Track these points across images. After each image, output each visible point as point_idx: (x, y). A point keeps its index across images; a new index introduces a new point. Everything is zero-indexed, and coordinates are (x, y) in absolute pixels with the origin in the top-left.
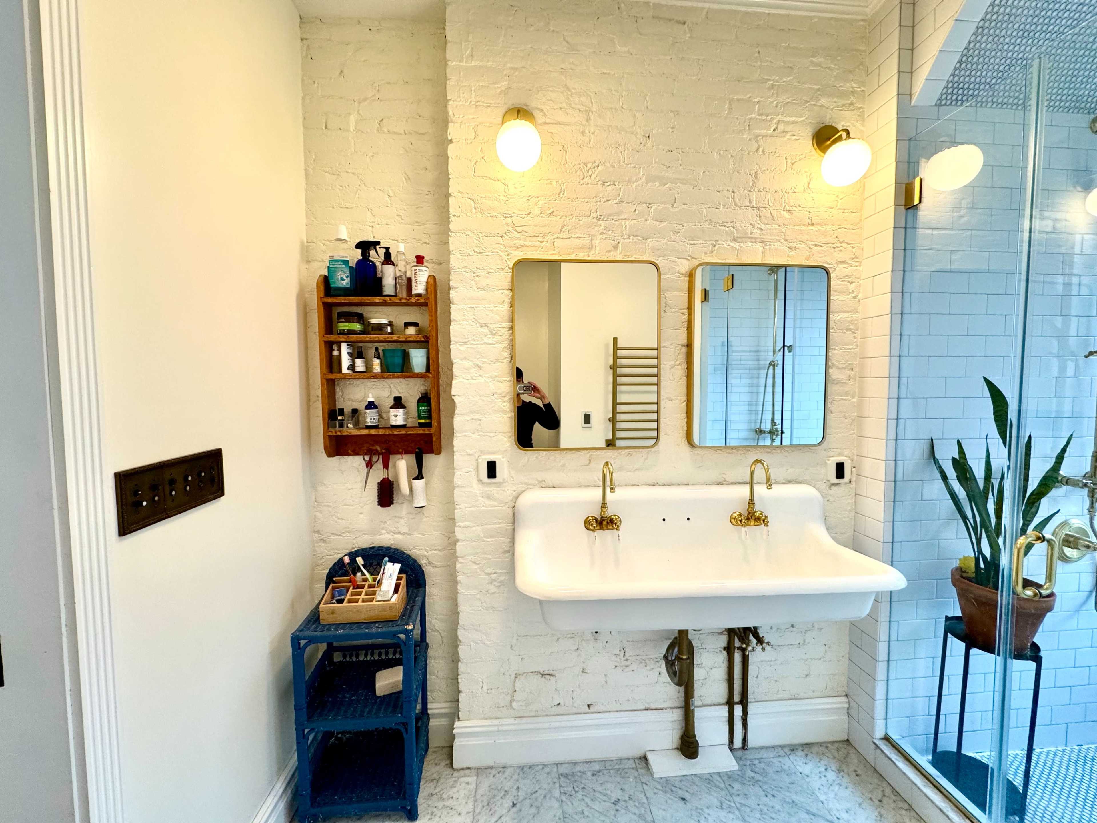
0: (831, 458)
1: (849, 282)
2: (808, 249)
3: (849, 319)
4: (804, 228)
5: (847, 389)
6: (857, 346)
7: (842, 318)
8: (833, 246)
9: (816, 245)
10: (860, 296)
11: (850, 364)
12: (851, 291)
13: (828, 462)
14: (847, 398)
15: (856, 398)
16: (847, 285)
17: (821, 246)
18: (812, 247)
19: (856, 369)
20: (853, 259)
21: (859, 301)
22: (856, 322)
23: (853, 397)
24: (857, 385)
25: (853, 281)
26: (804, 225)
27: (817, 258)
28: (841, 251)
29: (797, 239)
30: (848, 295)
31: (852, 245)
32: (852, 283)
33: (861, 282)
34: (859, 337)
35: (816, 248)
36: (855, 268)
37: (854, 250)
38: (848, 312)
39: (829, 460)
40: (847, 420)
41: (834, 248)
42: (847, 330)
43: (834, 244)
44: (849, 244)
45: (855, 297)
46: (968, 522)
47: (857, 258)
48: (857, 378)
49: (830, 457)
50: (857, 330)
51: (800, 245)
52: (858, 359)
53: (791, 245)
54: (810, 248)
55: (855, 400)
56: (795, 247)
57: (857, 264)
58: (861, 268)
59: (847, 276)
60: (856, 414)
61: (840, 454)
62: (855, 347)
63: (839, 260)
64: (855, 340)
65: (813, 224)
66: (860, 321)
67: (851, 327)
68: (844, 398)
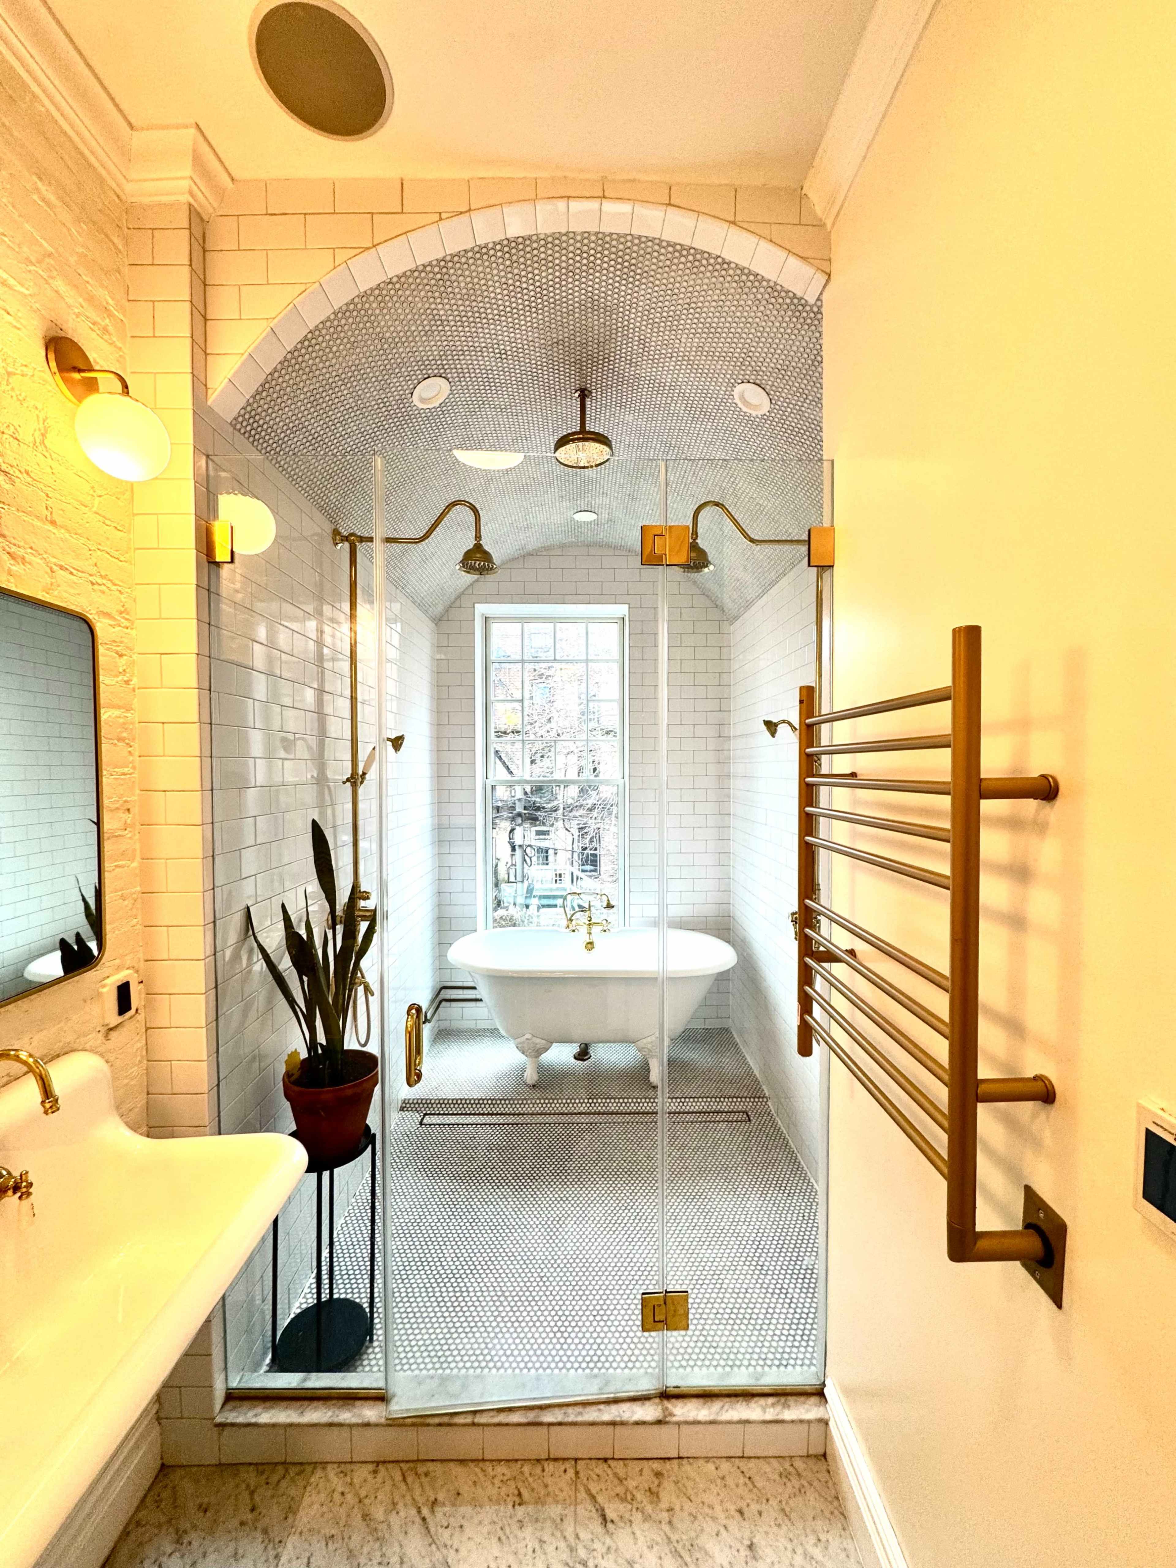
0: (108, 981)
1: (117, 653)
2: (49, 571)
3: (121, 720)
4: (38, 523)
5: (123, 847)
6: (134, 768)
7: (110, 716)
8: (91, 578)
9: (61, 568)
10: (135, 681)
11: (126, 801)
12: (121, 670)
13: (104, 990)
14: (124, 863)
15: (138, 858)
16: (115, 658)
17: (71, 573)
18: (55, 568)
19: (135, 810)
20: (121, 613)
21: (134, 690)
22: (131, 727)
23: (133, 861)
24: (137, 836)
25: (124, 652)
26: (37, 517)
27: (64, 594)
28: (103, 592)
29: (26, 543)
30: (117, 676)
31: (120, 588)
32: (121, 656)
33: (135, 657)
34: (137, 754)
35: (62, 572)
36: (125, 630)
37: (122, 597)
38: (119, 707)
39: (104, 986)
40: (126, 902)
41: (93, 584)
42: (120, 739)
43: (91, 575)
44: (115, 585)
45: (127, 682)
46: (298, 1010)
47: (128, 614)
48: (138, 826)
49: (104, 979)
50: (134, 740)
51: (33, 558)
52: (138, 791)
53: (13, 549)
54: (52, 572)
55: (135, 864)
56: (23, 558)
57: (126, 623)
58: (134, 632)
59: (114, 641)
60: (138, 889)
61: (119, 969)
62: (132, 771)
63: (101, 609)
64: (131, 758)
65: (53, 523)
66: (137, 725)
67: (125, 735)
68: (120, 863)
